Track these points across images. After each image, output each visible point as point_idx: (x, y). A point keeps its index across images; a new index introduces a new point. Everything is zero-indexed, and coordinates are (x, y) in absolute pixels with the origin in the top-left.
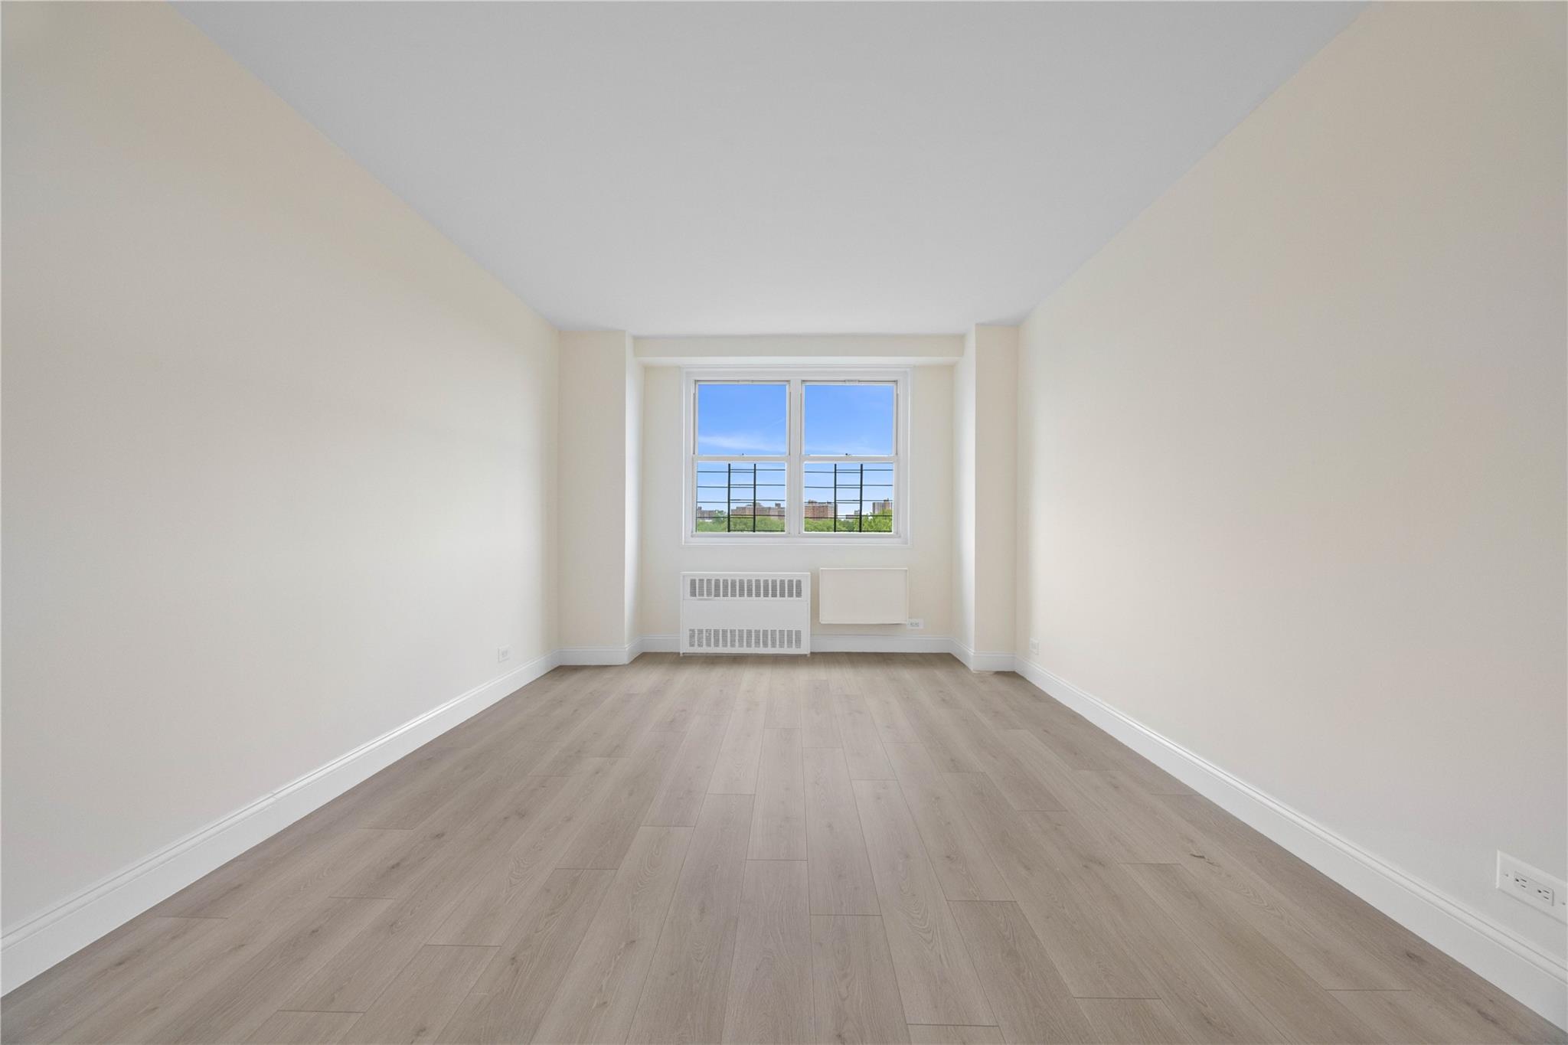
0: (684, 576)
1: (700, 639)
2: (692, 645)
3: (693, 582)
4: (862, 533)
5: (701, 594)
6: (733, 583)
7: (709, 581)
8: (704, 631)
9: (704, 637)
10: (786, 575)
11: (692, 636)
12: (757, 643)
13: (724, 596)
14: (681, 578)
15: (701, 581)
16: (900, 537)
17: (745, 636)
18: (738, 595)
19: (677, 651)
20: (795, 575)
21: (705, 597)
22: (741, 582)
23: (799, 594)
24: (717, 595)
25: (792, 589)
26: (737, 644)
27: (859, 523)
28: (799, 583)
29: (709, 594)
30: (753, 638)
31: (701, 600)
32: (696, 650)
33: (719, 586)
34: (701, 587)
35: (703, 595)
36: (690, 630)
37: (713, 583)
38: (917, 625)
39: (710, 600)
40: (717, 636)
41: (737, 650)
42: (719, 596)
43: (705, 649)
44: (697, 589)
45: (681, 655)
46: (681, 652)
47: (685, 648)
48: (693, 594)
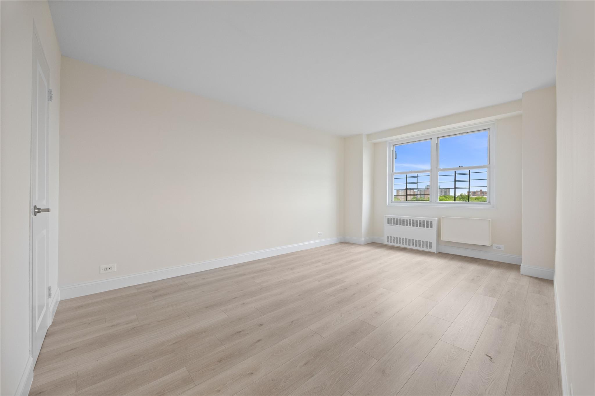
0: (385, 217)
1: (391, 240)
2: (388, 242)
3: (388, 219)
4: (470, 202)
5: (391, 224)
6: (403, 220)
7: (394, 219)
8: (392, 237)
9: (392, 239)
10: (426, 219)
11: (388, 238)
12: (413, 244)
13: (400, 225)
14: (384, 217)
15: (391, 219)
16: (491, 204)
17: (408, 241)
18: (405, 225)
19: (383, 243)
20: (429, 219)
21: (393, 225)
22: (407, 220)
23: (431, 227)
24: (397, 224)
25: (429, 224)
26: (405, 243)
27: (466, 198)
28: (431, 222)
29: (394, 224)
30: (411, 242)
31: (391, 225)
32: (389, 243)
33: (398, 221)
34: (391, 221)
35: (392, 224)
36: (387, 236)
37: (396, 220)
38: (500, 248)
39: (395, 226)
40: (397, 240)
41: (404, 246)
42: (398, 225)
43: (392, 244)
44: (390, 222)
45: (384, 245)
46: (384, 244)
47: (385, 242)
48: (388, 223)
